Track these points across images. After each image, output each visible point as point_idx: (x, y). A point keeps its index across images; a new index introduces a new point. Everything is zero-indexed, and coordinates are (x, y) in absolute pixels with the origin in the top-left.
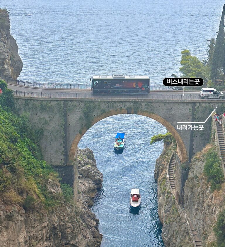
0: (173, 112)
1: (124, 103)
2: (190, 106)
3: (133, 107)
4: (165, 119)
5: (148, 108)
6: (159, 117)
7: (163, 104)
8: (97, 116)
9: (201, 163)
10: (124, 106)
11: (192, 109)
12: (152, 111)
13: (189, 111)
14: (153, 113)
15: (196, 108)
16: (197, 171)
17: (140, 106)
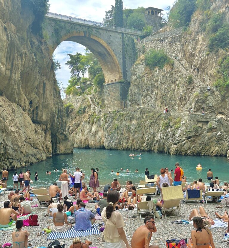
0: (111, 39)
1: (81, 27)
2: (120, 36)
3: (87, 31)
4: (108, 44)
5: (97, 34)
6: (104, 41)
7: (105, 32)
8: (64, 35)
9: (141, 66)
10: (82, 30)
11: (121, 38)
12: (99, 36)
13: (120, 39)
14: (100, 38)
15: (124, 37)
16: (139, 72)
17: (92, 31)
